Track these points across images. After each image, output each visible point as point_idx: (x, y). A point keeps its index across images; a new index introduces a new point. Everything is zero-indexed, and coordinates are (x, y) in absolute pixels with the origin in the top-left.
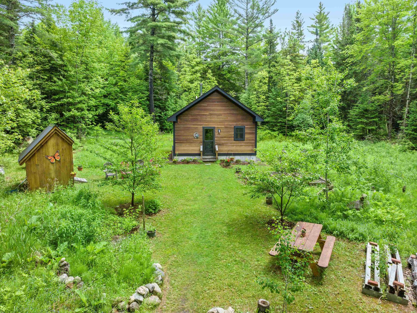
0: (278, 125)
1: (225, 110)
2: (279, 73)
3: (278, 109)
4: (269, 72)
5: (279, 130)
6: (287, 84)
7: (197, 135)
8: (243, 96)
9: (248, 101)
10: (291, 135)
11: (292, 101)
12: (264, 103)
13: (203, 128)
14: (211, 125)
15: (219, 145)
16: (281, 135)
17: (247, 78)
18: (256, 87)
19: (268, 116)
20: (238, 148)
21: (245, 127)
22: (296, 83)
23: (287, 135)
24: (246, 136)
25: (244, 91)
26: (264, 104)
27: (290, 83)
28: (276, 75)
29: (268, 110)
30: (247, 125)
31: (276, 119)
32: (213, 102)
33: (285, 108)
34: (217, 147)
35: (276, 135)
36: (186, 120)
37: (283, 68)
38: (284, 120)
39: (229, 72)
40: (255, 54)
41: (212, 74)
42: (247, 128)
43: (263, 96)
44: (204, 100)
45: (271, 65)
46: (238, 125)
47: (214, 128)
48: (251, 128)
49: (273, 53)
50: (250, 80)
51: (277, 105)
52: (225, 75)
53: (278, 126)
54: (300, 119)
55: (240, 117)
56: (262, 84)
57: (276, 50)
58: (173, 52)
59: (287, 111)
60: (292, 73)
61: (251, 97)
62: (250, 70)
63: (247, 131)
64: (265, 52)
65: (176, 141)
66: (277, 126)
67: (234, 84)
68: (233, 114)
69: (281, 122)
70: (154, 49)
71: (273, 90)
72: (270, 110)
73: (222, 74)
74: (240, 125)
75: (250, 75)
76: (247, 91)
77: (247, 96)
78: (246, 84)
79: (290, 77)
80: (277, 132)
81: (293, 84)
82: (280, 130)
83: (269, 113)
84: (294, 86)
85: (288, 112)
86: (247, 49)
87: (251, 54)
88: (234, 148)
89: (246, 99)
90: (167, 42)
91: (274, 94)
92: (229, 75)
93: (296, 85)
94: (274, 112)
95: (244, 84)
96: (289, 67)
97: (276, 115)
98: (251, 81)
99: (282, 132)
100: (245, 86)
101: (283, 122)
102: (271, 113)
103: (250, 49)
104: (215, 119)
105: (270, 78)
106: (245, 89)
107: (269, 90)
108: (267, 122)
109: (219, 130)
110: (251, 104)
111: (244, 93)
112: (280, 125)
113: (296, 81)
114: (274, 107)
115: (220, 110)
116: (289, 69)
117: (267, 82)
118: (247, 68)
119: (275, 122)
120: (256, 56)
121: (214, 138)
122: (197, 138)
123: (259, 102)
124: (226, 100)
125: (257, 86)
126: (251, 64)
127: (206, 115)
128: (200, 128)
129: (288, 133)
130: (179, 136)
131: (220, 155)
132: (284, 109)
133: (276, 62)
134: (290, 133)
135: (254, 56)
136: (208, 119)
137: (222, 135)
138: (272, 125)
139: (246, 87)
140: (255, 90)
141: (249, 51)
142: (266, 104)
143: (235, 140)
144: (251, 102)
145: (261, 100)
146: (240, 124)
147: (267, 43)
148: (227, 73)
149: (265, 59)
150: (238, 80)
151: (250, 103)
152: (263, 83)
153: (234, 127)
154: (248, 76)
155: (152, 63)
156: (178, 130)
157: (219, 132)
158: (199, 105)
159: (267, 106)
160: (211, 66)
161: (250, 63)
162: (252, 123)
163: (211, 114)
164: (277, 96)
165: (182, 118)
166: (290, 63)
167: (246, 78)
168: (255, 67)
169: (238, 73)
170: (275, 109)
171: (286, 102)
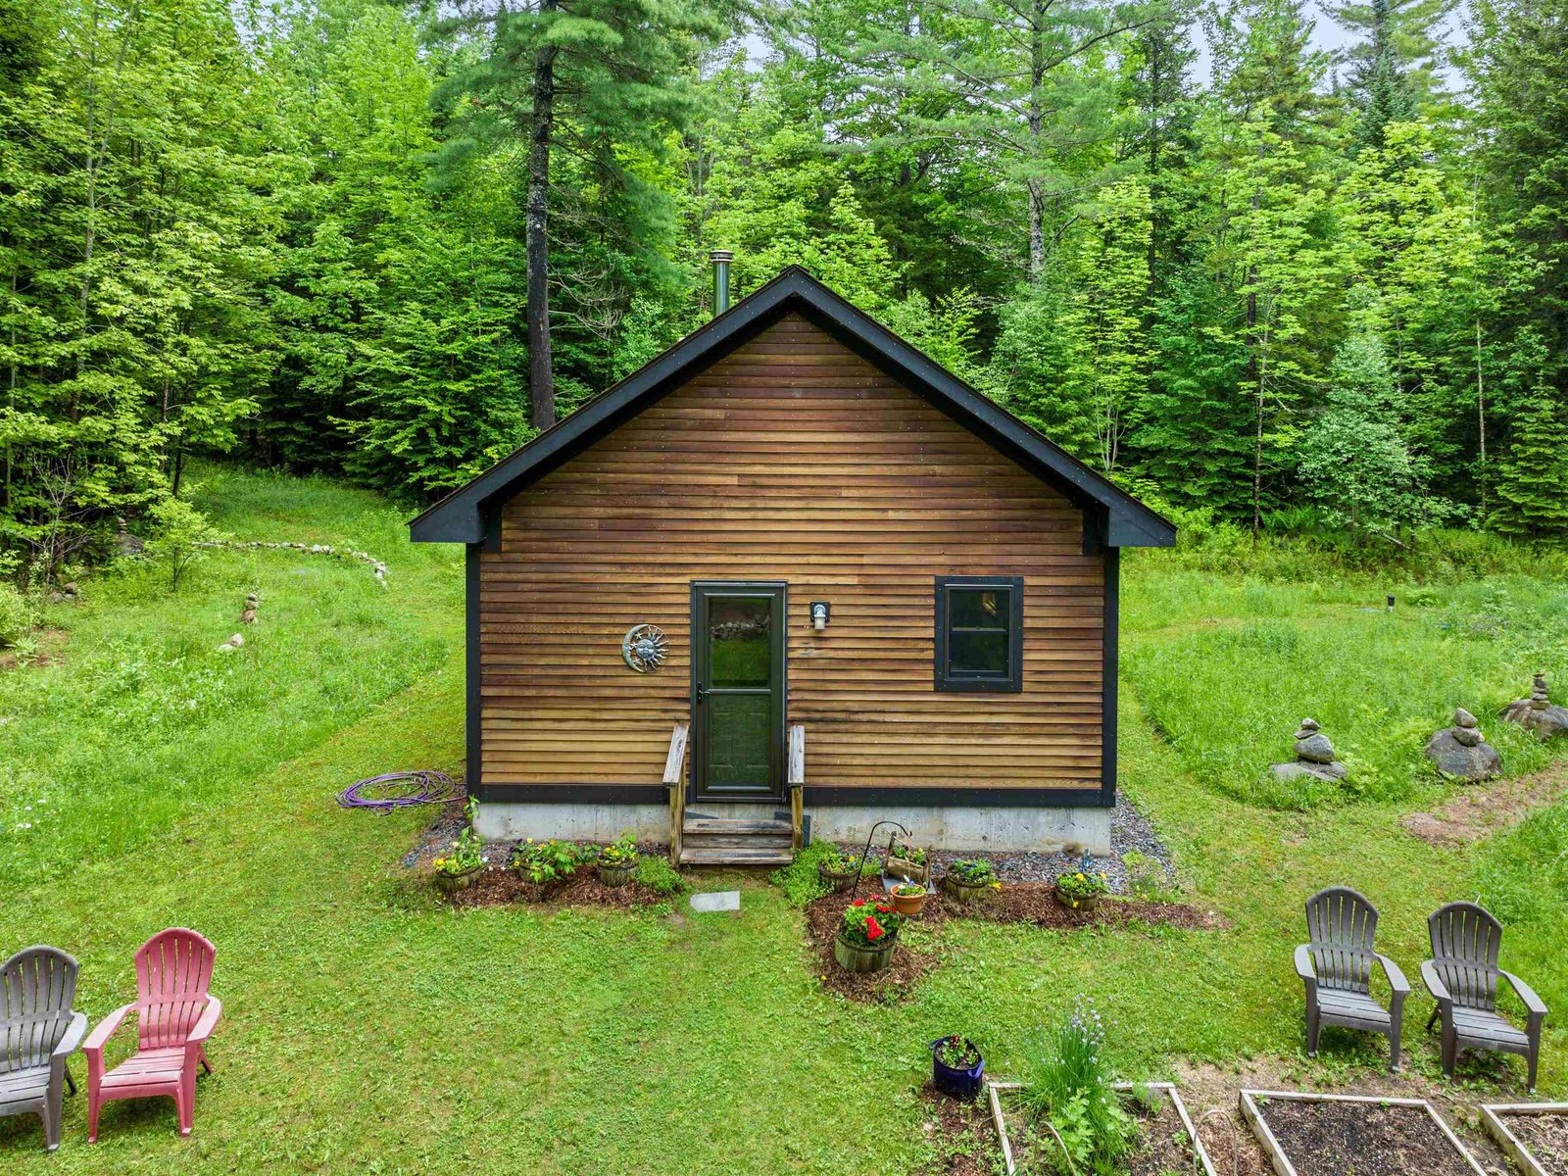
0: (1211, 467)
1: (863, 451)
2: (1203, 198)
3: (1204, 383)
4: (1156, 191)
5: (1214, 493)
6: (1262, 253)
7: (646, 645)
8: (1020, 316)
9: (1047, 339)
10: (1281, 530)
11: (1288, 342)
12: (1132, 351)
13: (696, 589)
14: (757, 570)
15: (819, 720)
16: (1228, 531)
17: (1039, 222)
18: (1088, 266)
19: (1151, 419)
20: (970, 747)
21: (1020, 584)
22: (1306, 245)
23: (1262, 525)
24: (1035, 656)
25: (1022, 287)
26: (1130, 358)
27: (1281, 249)
28: (1191, 207)
29: (1155, 387)
30: (1037, 571)
31: (1197, 436)
32: (770, 391)
33: (1253, 384)
34: (797, 738)
35: (1199, 528)
36: (571, 534)
37: (1232, 166)
38: (1244, 444)
39: (952, 197)
40: (1078, 101)
41: (857, 204)
42: (1042, 592)
43: (1128, 314)
44: (699, 379)
45: (1162, 155)
46: (971, 572)
47: (782, 590)
48: (1072, 592)
49: (1170, 97)
50: (1053, 234)
51: (1205, 365)
52: (928, 209)
53: (1209, 474)
54: (1339, 444)
55: (982, 509)
56: (1118, 251)
57: (1185, 82)
58: (640, 88)
59: (1261, 396)
60: (1286, 191)
61: (1060, 321)
62: (1056, 181)
63: (1035, 615)
64: (1129, 94)
65: (486, 692)
66: (1199, 472)
67: (978, 255)
68: (927, 482)
69: (1223, 453)
70: (555, 82)
71: (1175, 282)
72: (1163, 391)
73: (916, 207)
74: (983, 573)
75: (1052, 209)
76: (1038, 290)
77: (1039, 315)
78: (1036, 255)
79: (1277, 215)
80: (1206, 512)
81: (1292, 252)
82: (1221, 494)
83: (1160, 404)
84: (1302, 264)
85: (1268, 403)
86: (1036, 83)
87: (1056, 104)
88: (938, 746)
89: (1036, 331)
90: (602, 32)
91: (1185, 303)
92: (948, 212)
93: (1308, 256)
94: (1185, 399)
95: (1026, 254)
96: (1268, 162)
97: (1194, 418)
98: (1058, 238)
99: (1230, 507)
100: (1028, 265)
101: (1237, 454)
102: (1171, 402)
103: (1051, 85)
104: (788, 518)
105: (1161, 219)
106: (1028, 278)
107: (1158, 286)
108: (1151, 452)
109: (820, 613)
110: (1059, 354)
111: (1026, 298)
112: (1221, 470)
113: (1307, 236)
114: (1189, 375)
115: (827, 452)
116: (1263, 171)
117: (1147, 240)
118: (1040, 173)
119: (1194, 453)
120: (1086, 115)
121: (781, 672)
122: (650, 666)
123: (1104, 350)
124: (871, 378)
125: (1093, 262)
126: (1060, 158)
127: (714, 491)
128: (674, 593)
129: (1267, 511)
130: (506, 648)
131: (820, 797)
132: (1246, 386)
133: (1188, 144)
134: (1278, 514)
135: (1072, 109)
136: (735, 518)
137: (844, 643)
138: (1177, 468)
139: (1036, 268)
140: (1082, 283)
141: (1049, 89)
142: (1142, 359)
143: (940, 687)
144: (1059, 347)
145: (1117, 335)
146: (982, 561)
147: (1136, 51)
148: (940, 203)
149: (1127, 130)
150: (996, 233)
151: (1058, 350)
152: (1126, 248)
153: (940, 583)
154: (1046, 215)
155: (546, 152)
156: (500, 609)
157: (820, 624)
158: (664, 412)
159: (1148, 368)
160: (860, 168)
161: (1053, 151)
162: (1075, 555)
163: (754, 487)
164: (1202, 314)
165: (533, 511)
166: (1275, 138)
167: (1033, 226)
168: (1080, 170)
169: (995, 203)
170: (1190, 382)
171: (1252, 349)
